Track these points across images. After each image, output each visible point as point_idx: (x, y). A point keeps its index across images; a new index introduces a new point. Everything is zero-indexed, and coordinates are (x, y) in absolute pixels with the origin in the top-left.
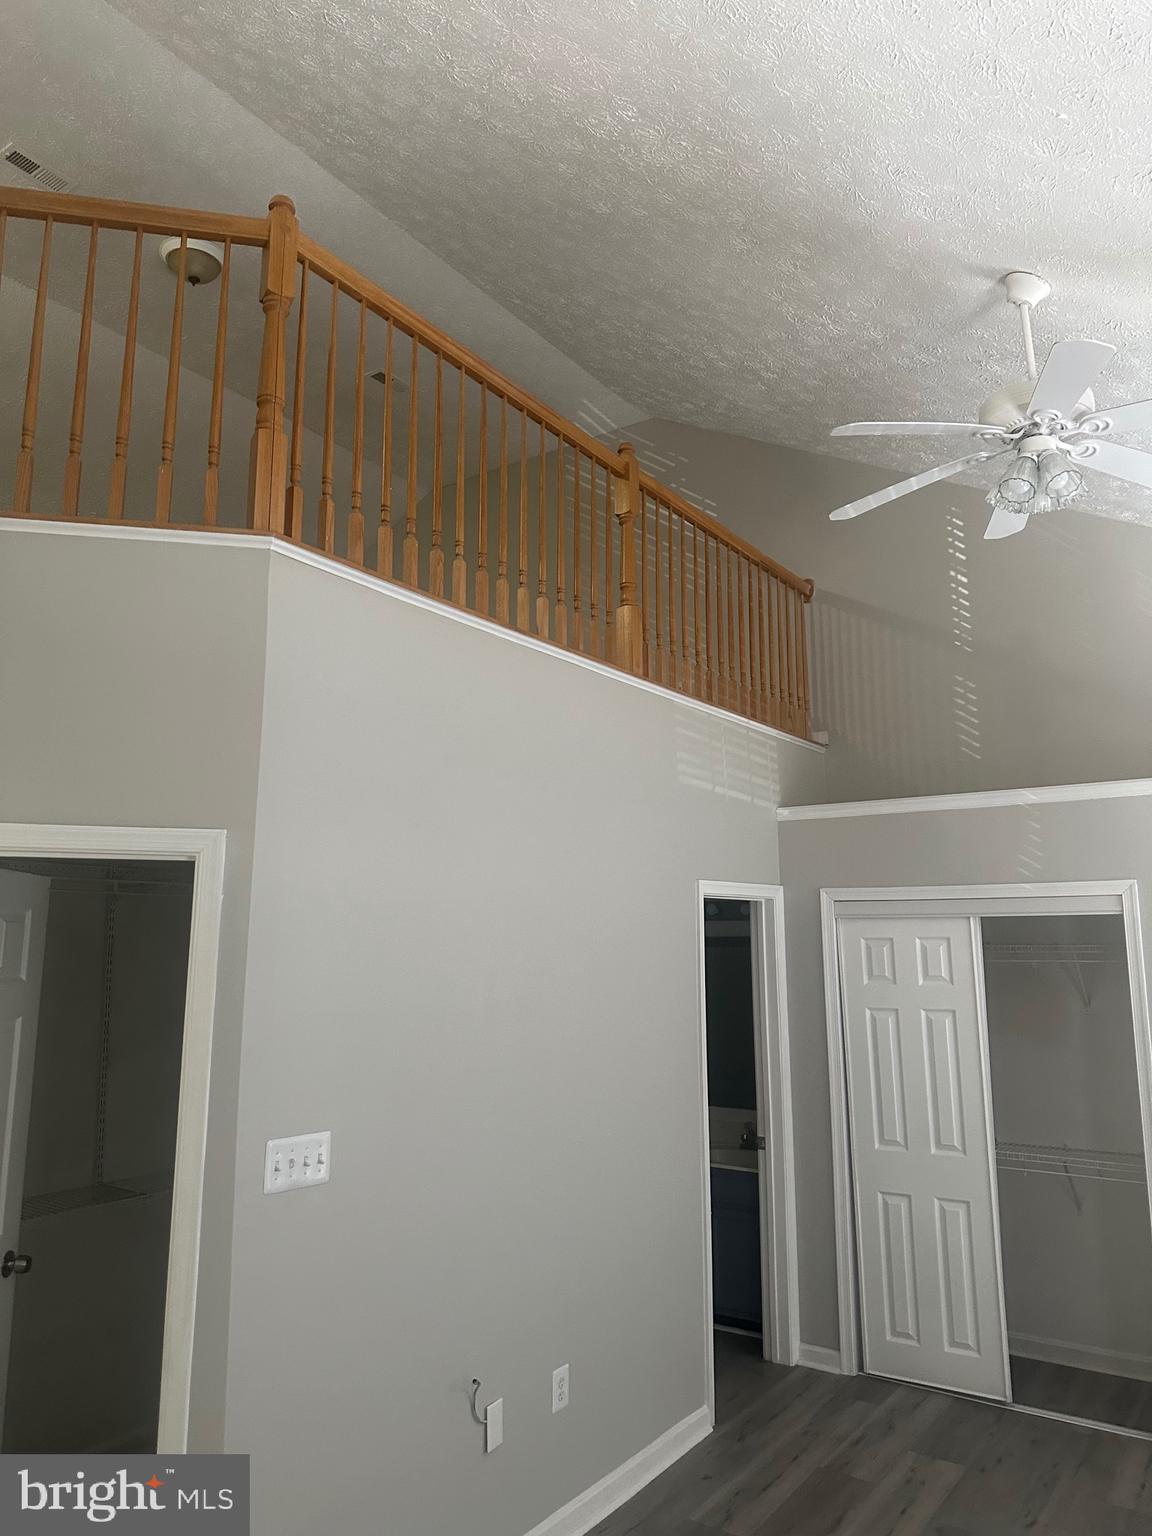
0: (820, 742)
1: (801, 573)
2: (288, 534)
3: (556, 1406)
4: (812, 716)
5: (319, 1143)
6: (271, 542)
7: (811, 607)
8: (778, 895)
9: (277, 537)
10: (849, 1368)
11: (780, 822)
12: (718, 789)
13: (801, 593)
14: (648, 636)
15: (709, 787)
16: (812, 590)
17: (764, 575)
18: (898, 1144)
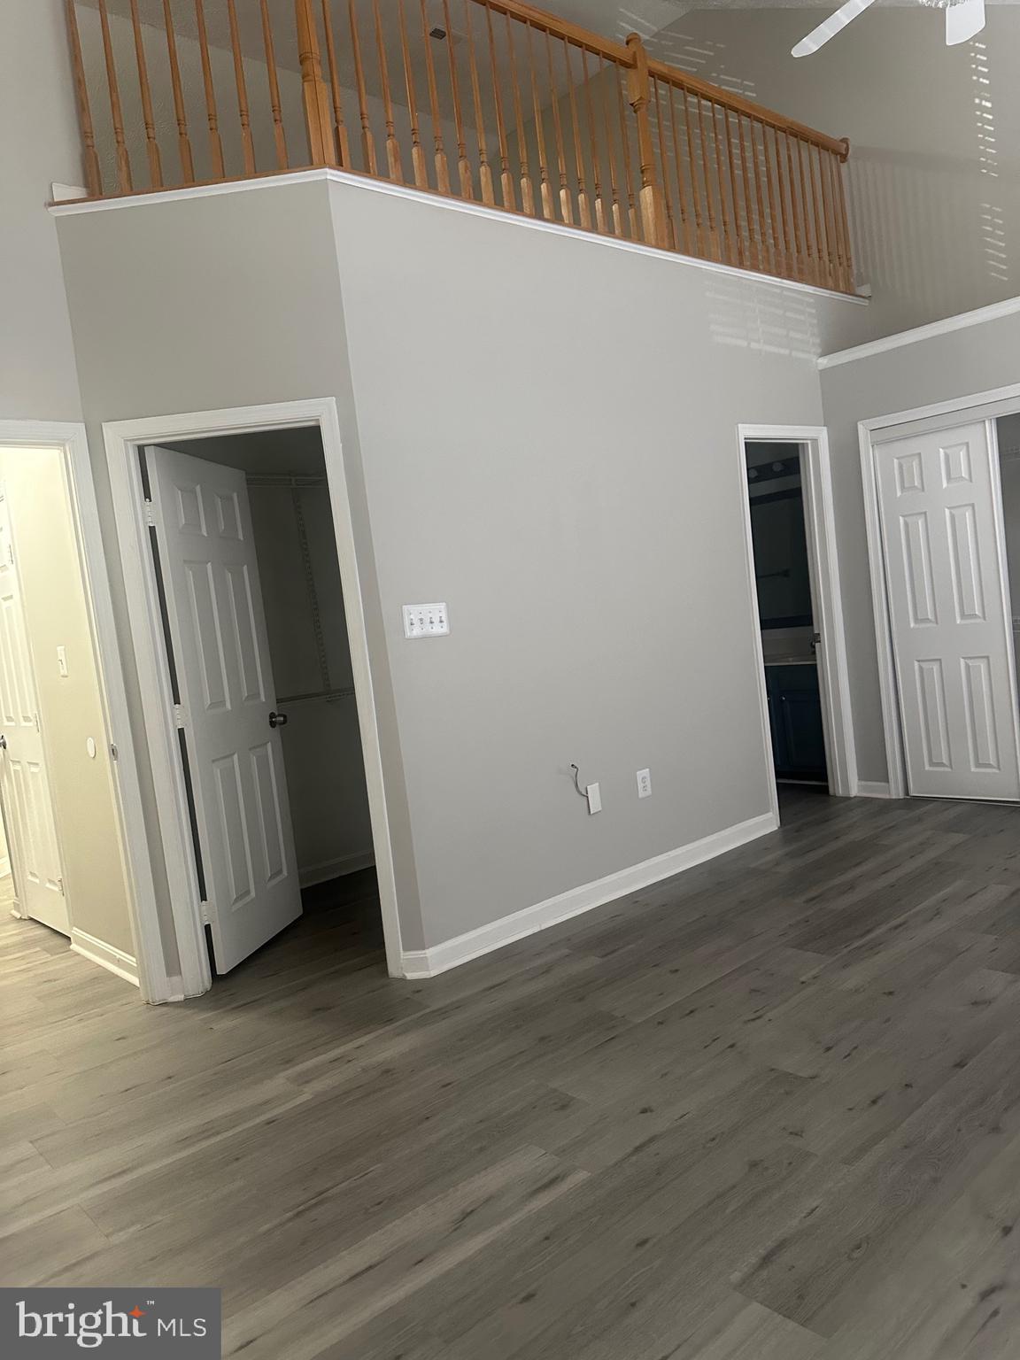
0: (864, 295)
1: (834, 133)
2: (340, 164)
3: (642, 794)
4: (855, 272)
5: (438, 610)
6: (326, 173)
7: (849, 167)
8: (822, 435)
9: (330, 168)
10: (896, 792)
11: (820, 371)
12: (754, 345)
13: (836, 153)
14: (672, 213)
15: (744, 344)
16: (847, 149)
17: (792, 140)
18: (931, 621)
